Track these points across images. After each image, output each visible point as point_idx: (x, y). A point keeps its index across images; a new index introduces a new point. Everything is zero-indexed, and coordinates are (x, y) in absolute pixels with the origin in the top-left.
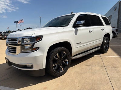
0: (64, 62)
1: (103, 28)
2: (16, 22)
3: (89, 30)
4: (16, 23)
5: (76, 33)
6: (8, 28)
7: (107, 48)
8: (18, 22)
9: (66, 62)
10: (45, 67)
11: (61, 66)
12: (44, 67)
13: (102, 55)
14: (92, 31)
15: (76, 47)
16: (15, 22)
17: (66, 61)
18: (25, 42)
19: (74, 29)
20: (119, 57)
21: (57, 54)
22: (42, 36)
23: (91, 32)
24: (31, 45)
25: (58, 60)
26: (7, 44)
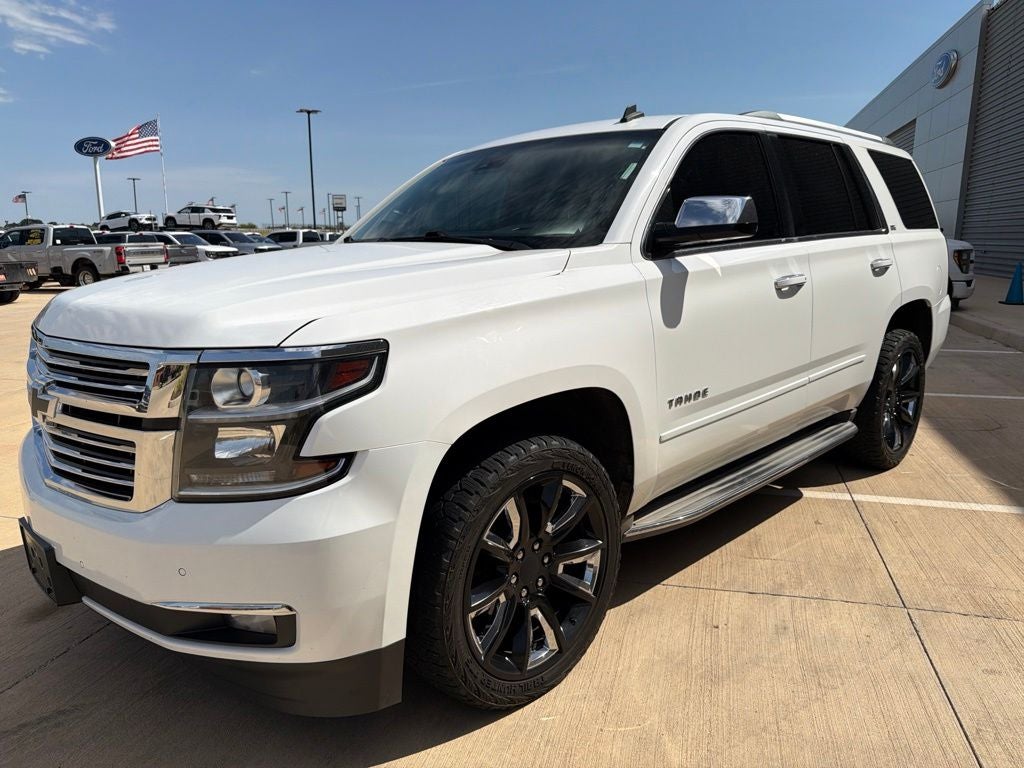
0: (568, 569)
1: (884, 257)
2: (92, 147)
3: (776, 276)
4: (95, 154)
5: (672, 311)
6: (23, 197)
7: (908, 428)
8: (107, 146)
9: (578, 571)
10: (402, 635)
11: (536, 612)
12: (394, 629)
13: (867, 492)
14: (799, 286)
15: (665, 434)
16: (80, 147)
17: (584, 564)
18: (219, 399)
19: (652, 270)
20: (1014, 510)
21: (511, 507)
22: (385, 344)
23: (788, 291)
24: (279, 431)
25: (512, 554)
26: (38, 404)
